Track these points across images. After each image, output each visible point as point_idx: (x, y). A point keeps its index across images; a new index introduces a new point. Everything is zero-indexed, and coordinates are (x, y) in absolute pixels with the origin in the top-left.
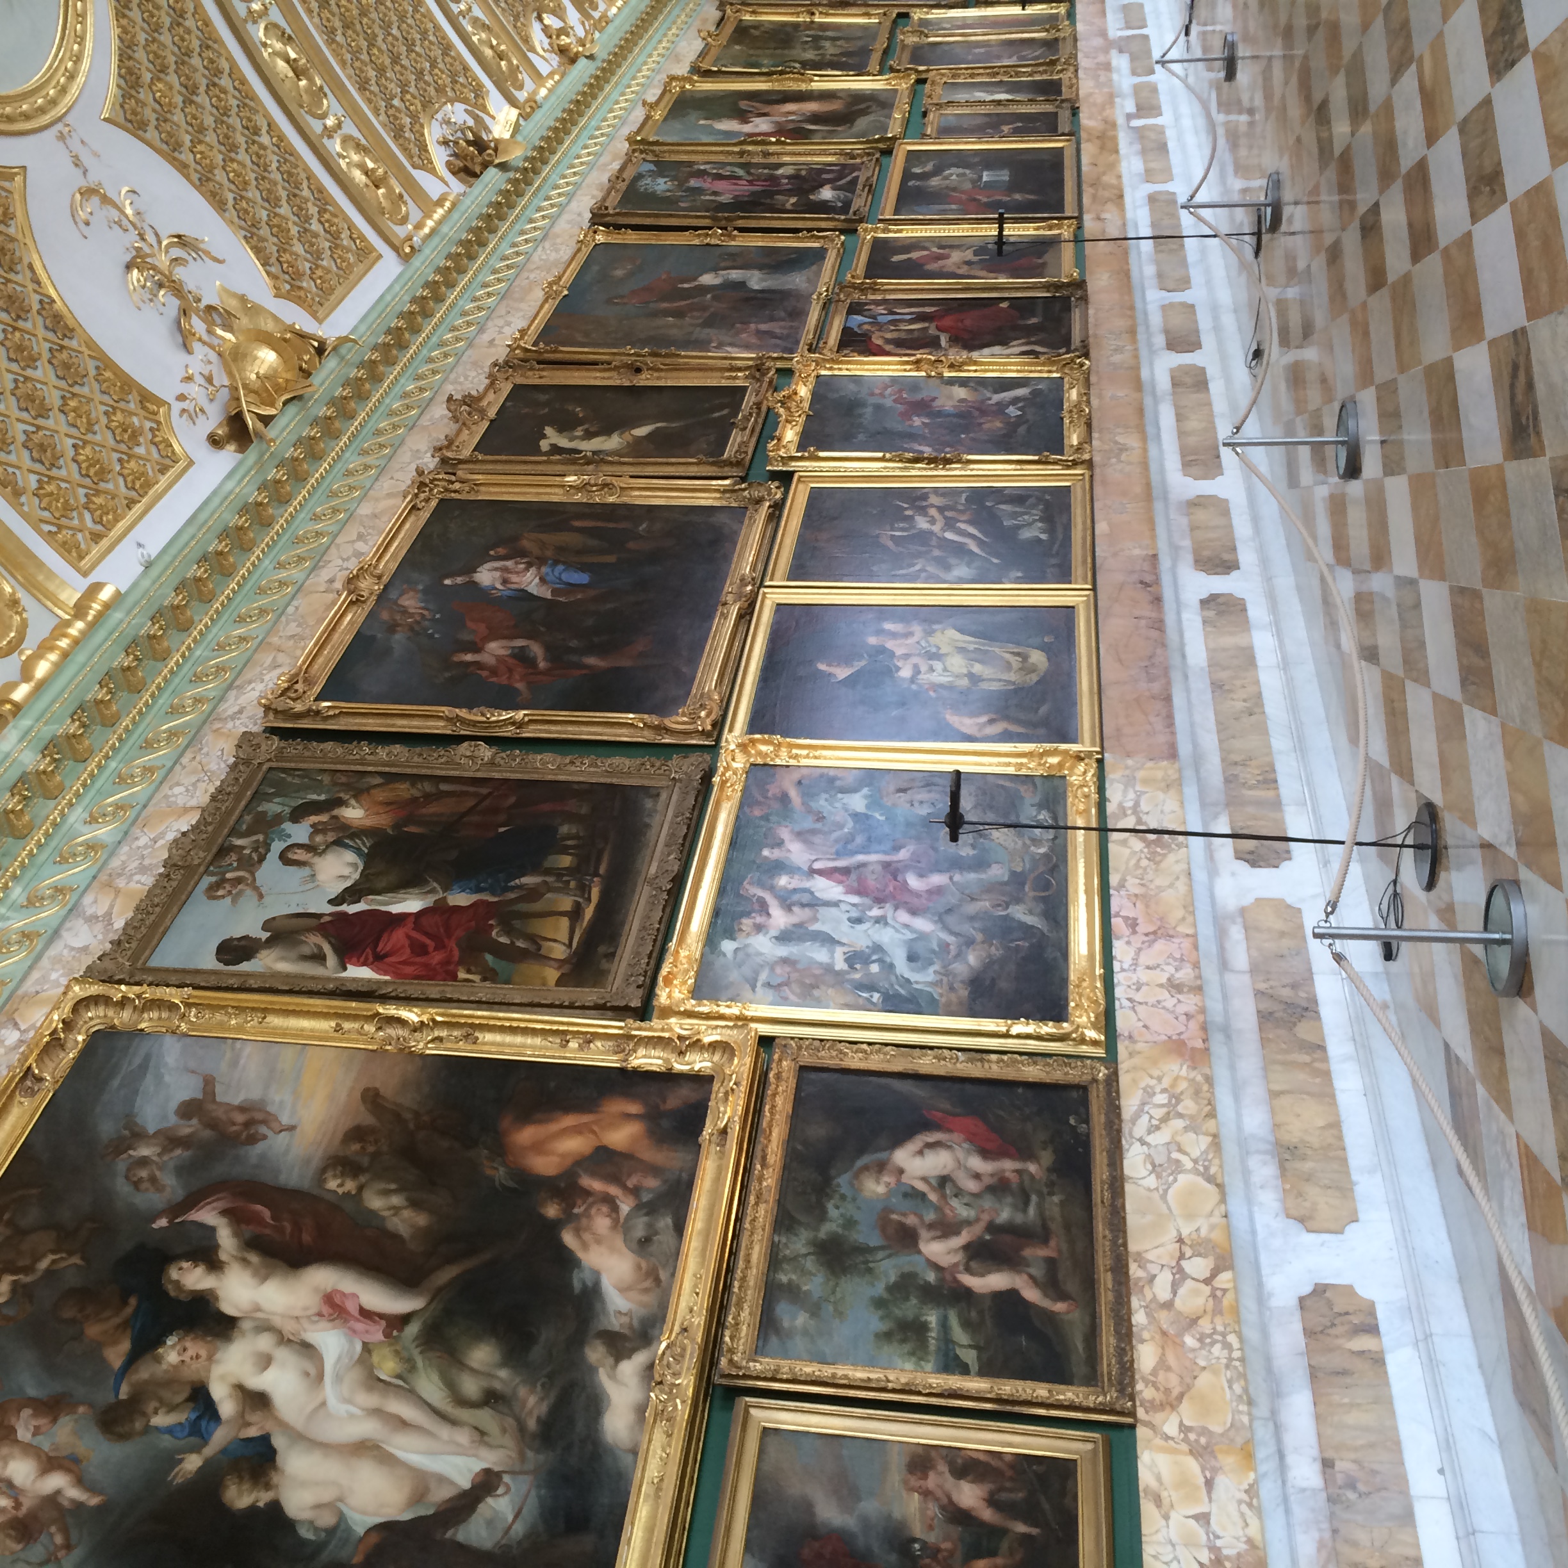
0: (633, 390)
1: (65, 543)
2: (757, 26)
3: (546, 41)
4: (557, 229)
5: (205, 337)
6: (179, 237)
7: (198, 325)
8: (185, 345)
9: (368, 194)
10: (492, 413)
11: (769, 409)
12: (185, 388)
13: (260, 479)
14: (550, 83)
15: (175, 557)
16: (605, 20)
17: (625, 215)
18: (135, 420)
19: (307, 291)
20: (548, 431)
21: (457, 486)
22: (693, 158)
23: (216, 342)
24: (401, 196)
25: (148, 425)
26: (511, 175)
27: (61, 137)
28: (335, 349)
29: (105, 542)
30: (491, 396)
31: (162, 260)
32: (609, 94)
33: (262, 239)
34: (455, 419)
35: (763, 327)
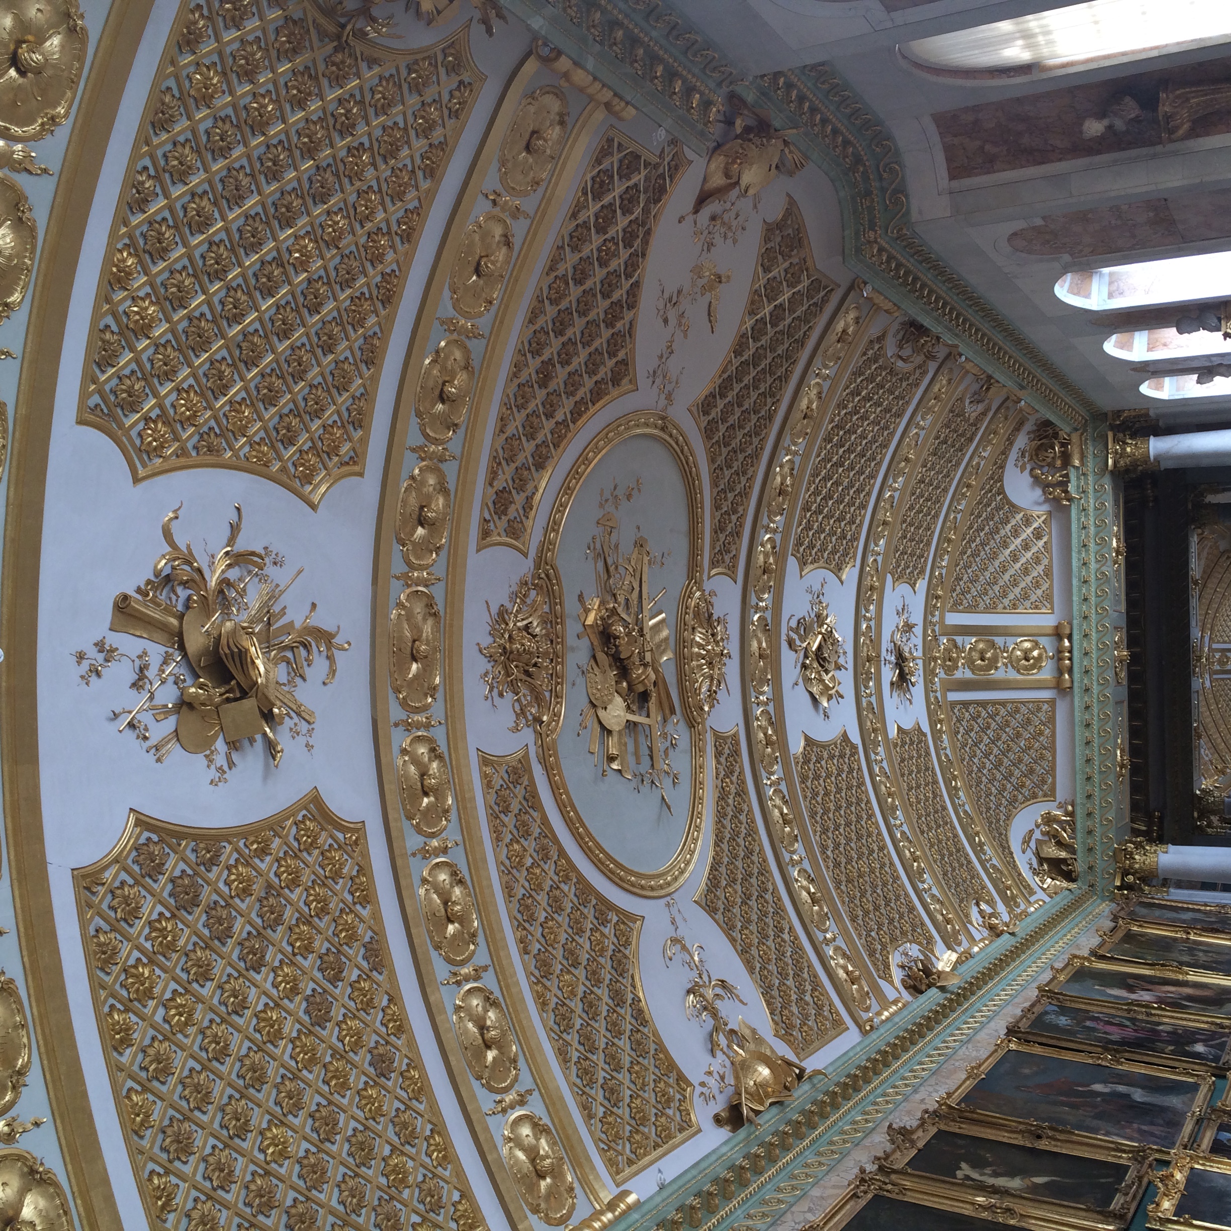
0: (1033, 1151)
1: (610, 1160)
2: (1143, 935)
3: (980, 920)
4: (978, 1037)
5: (725, 1049)
6: (722, 981)
7: (723, 1041)
8: (712, 1051)
9: (846, 986)
10: (921, 1144)
11: (1150, 1183)
12: (706, 1079)
13: (746, 1150)
14: (981, 945)
15: (680, 1188)
16: (1026, 914)
17: (1034, 1034)
18: (671, 1090)
19: (795, 1039)
20: (963, 1165)
21: (889, 1187)
22: (1089, 1008)
23: (732, 1054)
24: (868, 993)
25: (678, 1096)
26: (948, 995)
27: (668, 905)
28: (809, 1078)
29: (634, 1168)
30: (920, 1133)
31: (709, 993)
32: (1024, 960)
33: (772, 997)
34: (892, 1141)
35: (1144, 1128)
